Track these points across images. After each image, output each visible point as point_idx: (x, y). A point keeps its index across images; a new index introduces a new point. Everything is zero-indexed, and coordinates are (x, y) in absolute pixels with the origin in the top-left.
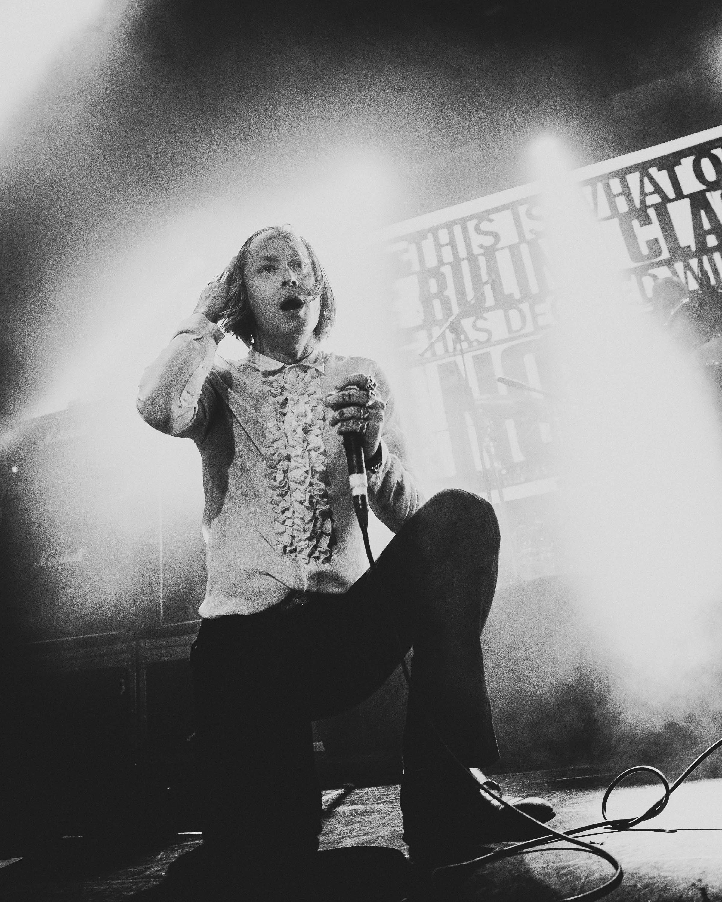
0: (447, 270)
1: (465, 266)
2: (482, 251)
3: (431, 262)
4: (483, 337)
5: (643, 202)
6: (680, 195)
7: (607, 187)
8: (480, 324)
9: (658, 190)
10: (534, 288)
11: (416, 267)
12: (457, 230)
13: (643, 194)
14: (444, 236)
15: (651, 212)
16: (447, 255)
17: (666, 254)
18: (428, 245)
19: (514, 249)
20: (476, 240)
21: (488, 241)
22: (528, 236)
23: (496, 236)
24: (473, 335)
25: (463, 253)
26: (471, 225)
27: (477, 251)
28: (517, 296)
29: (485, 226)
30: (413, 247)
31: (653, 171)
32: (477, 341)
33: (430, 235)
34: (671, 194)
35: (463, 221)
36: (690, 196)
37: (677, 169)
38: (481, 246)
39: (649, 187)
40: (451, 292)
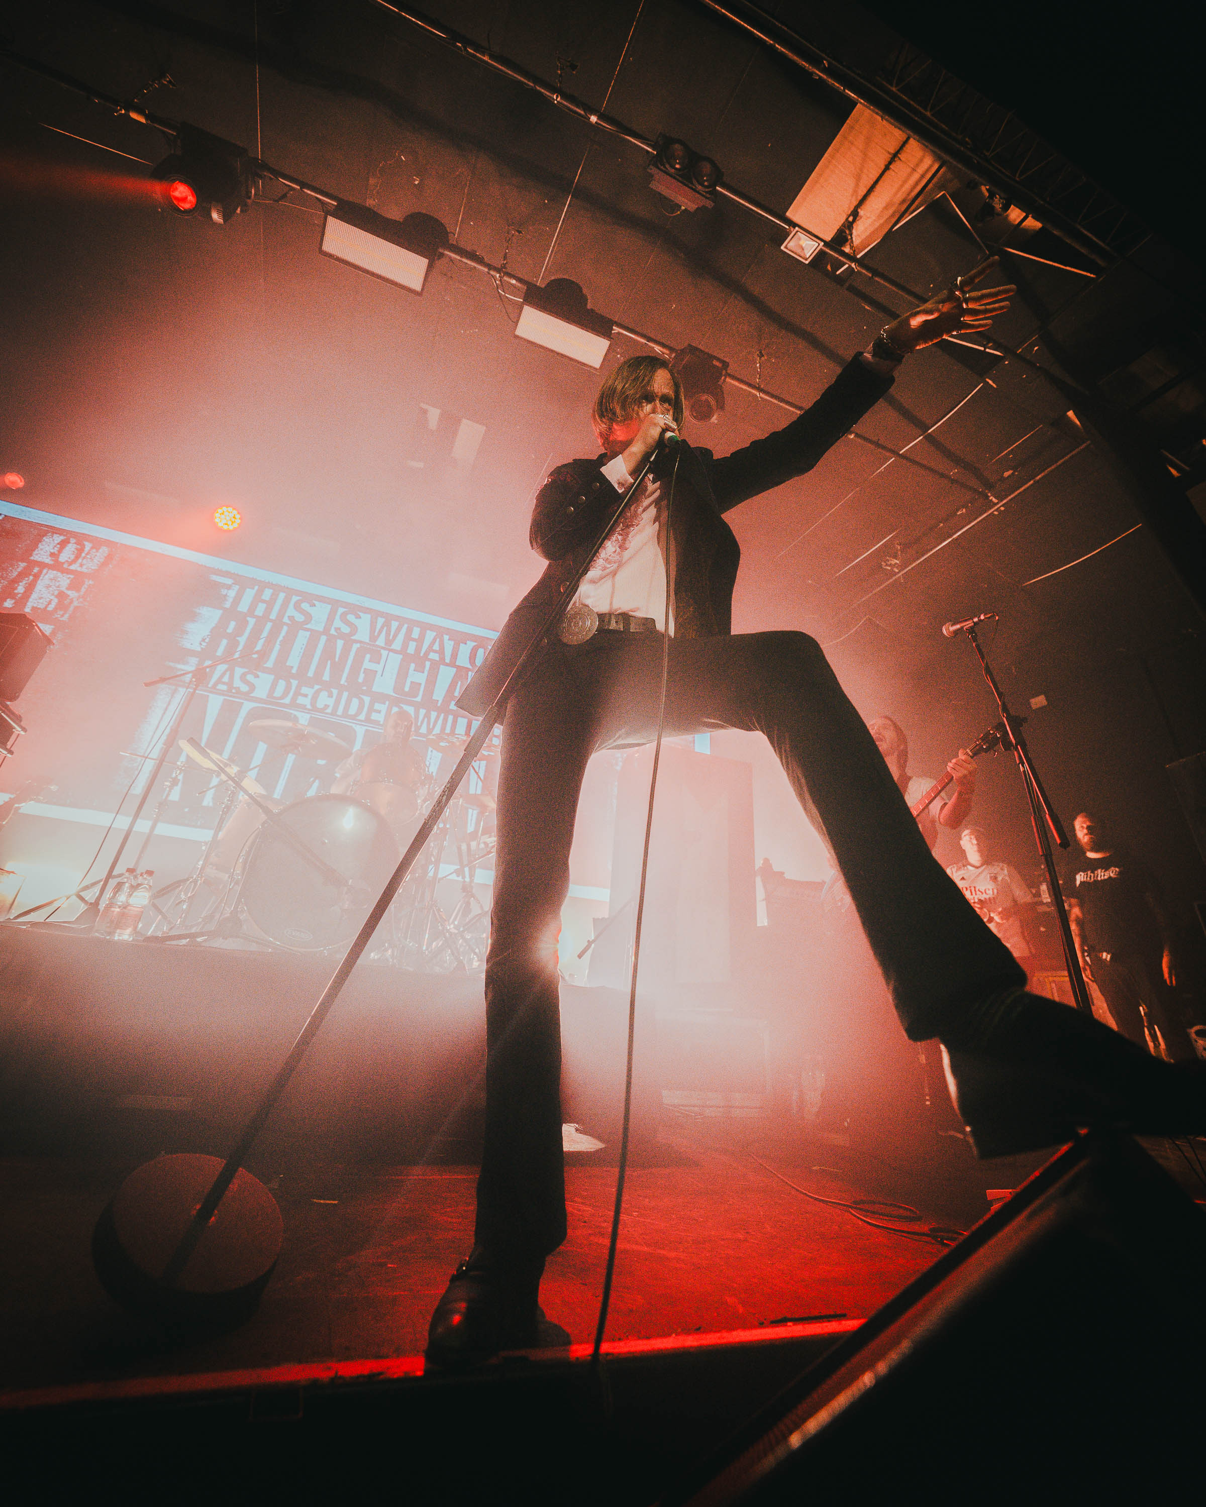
0: (252, 621)
1: (269, 625)
2: (288, 622)
3: (243, 607)
4: (244, 688)
5: (427, 653)
6: (452, 664)
7: (409, 631)
8: (250, 677)
9: (441, 652)
10: (311, 674)
11: (228, 605)
12: (282, 595)
13: (430, 649)
14: (267, 594)
15: (428, 664)
16: (260, 610)
17: (419, 699)
18: (249, 594)
19: (315, 636)
20: (291, 611)
21: (300, 618)
22: (333, 632)
23: (309, 617)
24: (237, 683)
25: (273, 616)
26: (295, 599)
27: (286, 620)
28: (294, 671)
29: (305, 606)
30: (236, 588)
31: (446, 637)
32: (238, 689)
33: (256, 587)
34: (447, 661)
35: (290, 592)
36: (458, 668)
37: (462, 645)
38: (291, 618)
39: (436, 647)
40: (242, 640)
